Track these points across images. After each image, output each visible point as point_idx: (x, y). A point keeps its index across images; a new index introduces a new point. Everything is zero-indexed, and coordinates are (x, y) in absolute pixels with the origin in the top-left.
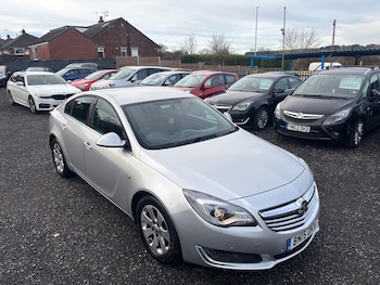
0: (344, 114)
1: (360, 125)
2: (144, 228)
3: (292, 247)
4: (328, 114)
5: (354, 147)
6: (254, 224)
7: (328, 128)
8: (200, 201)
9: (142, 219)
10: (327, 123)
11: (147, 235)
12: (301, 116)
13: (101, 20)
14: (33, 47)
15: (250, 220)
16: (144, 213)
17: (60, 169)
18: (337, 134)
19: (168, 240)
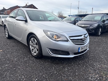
0: (96, 25)
1: (100, 29)
2: (31, 47)
3: (80, 51)
4: (91, 25)
5: (99, 36)
6: (67, 41)
7: (91, 29)
8: (49, 33)
9: (30, 44)
10: (91, 28)
11: (31, 49)
12: (83, 26)
13: (26, 5)
14: (6, 11)
15: (66, 39)
16: (31, 42)
17: (7, 36)
18: (94, 31)
19: (38, 49)
